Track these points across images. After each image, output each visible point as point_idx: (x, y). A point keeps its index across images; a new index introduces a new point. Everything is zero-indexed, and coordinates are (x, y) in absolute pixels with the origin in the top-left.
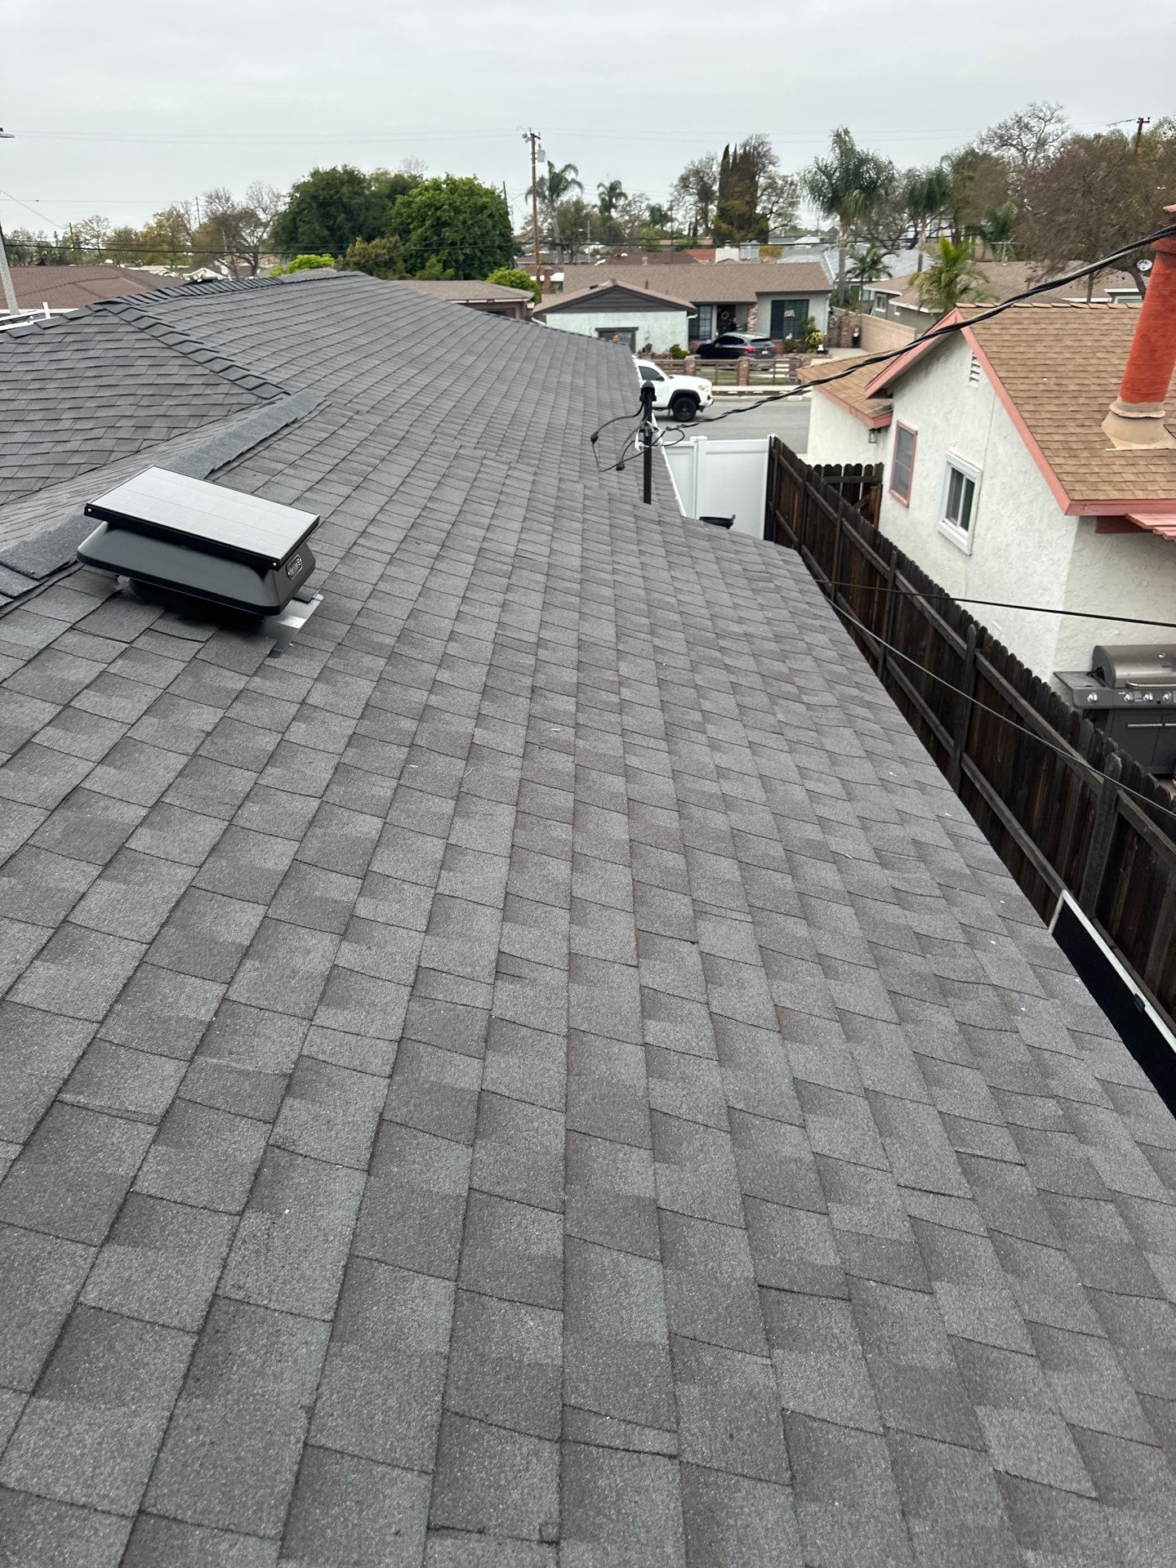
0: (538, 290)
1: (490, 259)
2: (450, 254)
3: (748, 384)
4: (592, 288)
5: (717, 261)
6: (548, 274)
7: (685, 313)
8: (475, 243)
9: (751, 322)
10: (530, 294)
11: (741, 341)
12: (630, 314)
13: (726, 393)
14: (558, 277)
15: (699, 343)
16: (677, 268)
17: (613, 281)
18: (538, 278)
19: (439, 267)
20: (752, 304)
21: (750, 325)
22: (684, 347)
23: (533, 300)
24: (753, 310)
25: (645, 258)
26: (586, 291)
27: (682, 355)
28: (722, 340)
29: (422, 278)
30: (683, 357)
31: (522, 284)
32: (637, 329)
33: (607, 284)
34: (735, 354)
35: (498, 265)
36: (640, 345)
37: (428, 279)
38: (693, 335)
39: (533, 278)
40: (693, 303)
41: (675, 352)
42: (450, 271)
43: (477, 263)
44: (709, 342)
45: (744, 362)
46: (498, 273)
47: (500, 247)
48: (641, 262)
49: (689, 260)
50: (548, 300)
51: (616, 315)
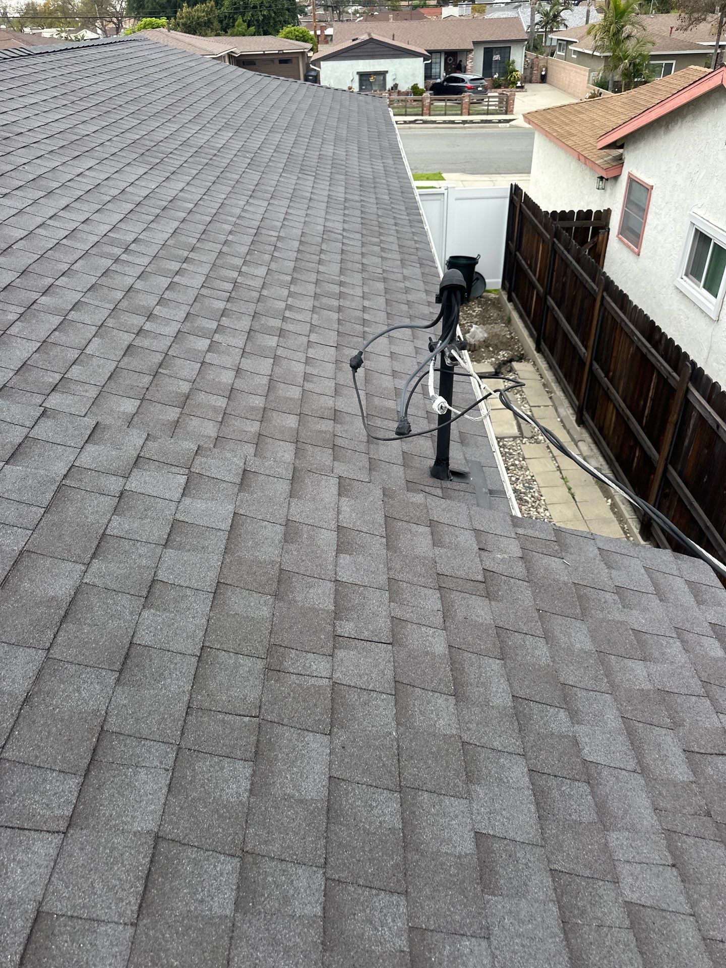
0: (316, 42)
1: (282, 18)
2: (252, 15)
3: (469, 114)
4: (354, 40)
5: (443, 16)
6: (323, 29)
7: (422, 59)
8: (270, 6)
9: (469, 65)
10: (309, 46)
12: (382, 61)
13: (453, 122)
14: (329, 31)
15: (432, 82)
16: (415, 23)
17: (369, 35)
18: (315, 32)
19: (245, 25)
20: (470, 51)
22: (421, 86)
23: (312, 50)
24: (471, 56)
25: (391, 16)
26: (350, 43)
27: (421, 93)
28: (447, 80)
31: (304, 38)
32: (387, 72)
33: (365, 37)
34: (459, 91)
35: (286, 23)
36: (389, 85)
38: (428, 76)
39: (312, 33)
40: (427, 51)
41: (415, 90)
44: (439, 81)
45: (466, 97)
46: (286, 29)
47: (288, 10)
51: (372, 61)
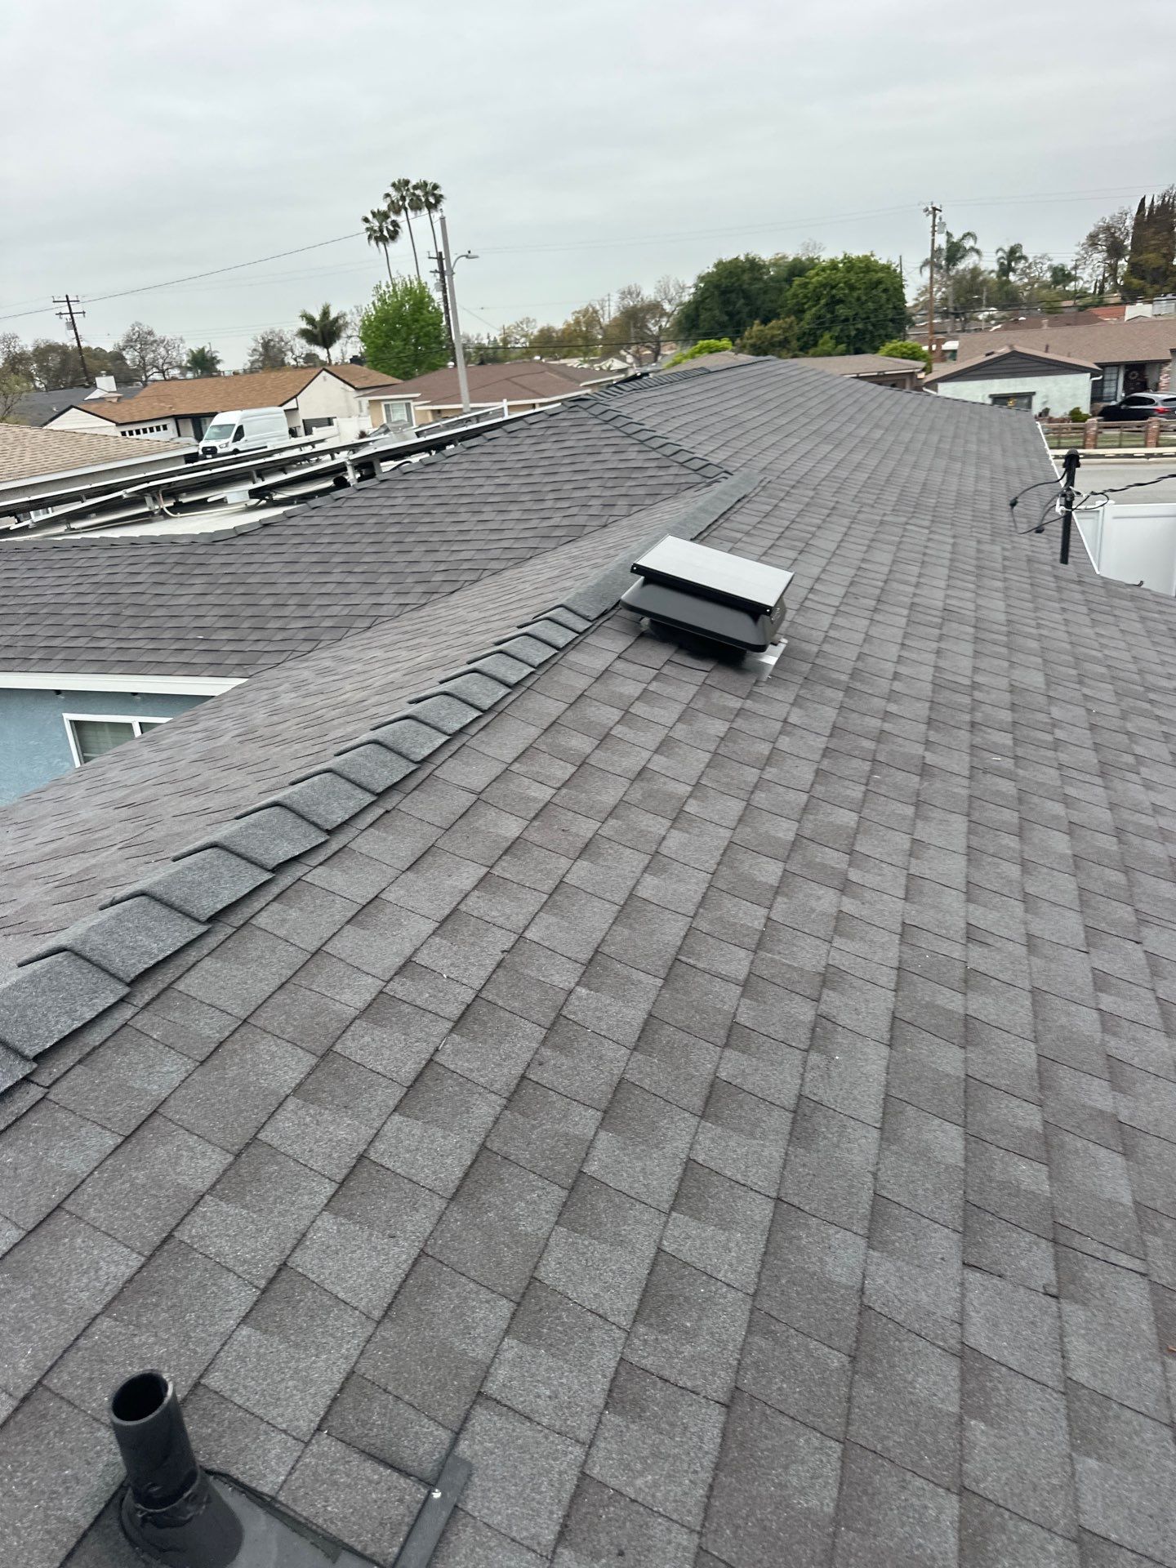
0: (929, 360)
1: (882, 332)
2: (842, 330)
3: (1158, 445)
4: (988, 355)
5: (1126, 318)
6: (940, 342)
7: (1088, 375)
8: (868, 318)
9: (1163, 381)
10: (922, 364)
11: (1151, 402)
12: (1028, 379)
13: (1131, 456)
14: (950, 345)
15: (1102, 405)
16: (1082, 329)
17: (1011, 346)
18: (930, 347)
19: (831, 343)
20: (1166, 362)
21: (1162, 384)
22: (1085, 410)
23: (924, 370)
24: (1166, 369)
25: (1045, 321)
26: (981, 359)
27: (1084, 418)
28: (1129, 401)
29: (814, 355)
30: (1084, 421)
31: (914, 355)
32: (1034, 393)
33: (1005, 350)
34: (1144, 415)
35: (890, 337)
36: (1037, 408)
37: (820, 356)
38: (1095, 398)
39: (925, 348)
40: (1098, 364)
41: (1076, 415)
42: (842, 347)
43: (868, 336)
44: (1113, 403)
45: (1154, 423)
46: (890, 345)
47: (892, 320)
48: (1040, 326)
49: (1095, 320)
50: (940, 370)
51: (1012, 381)
